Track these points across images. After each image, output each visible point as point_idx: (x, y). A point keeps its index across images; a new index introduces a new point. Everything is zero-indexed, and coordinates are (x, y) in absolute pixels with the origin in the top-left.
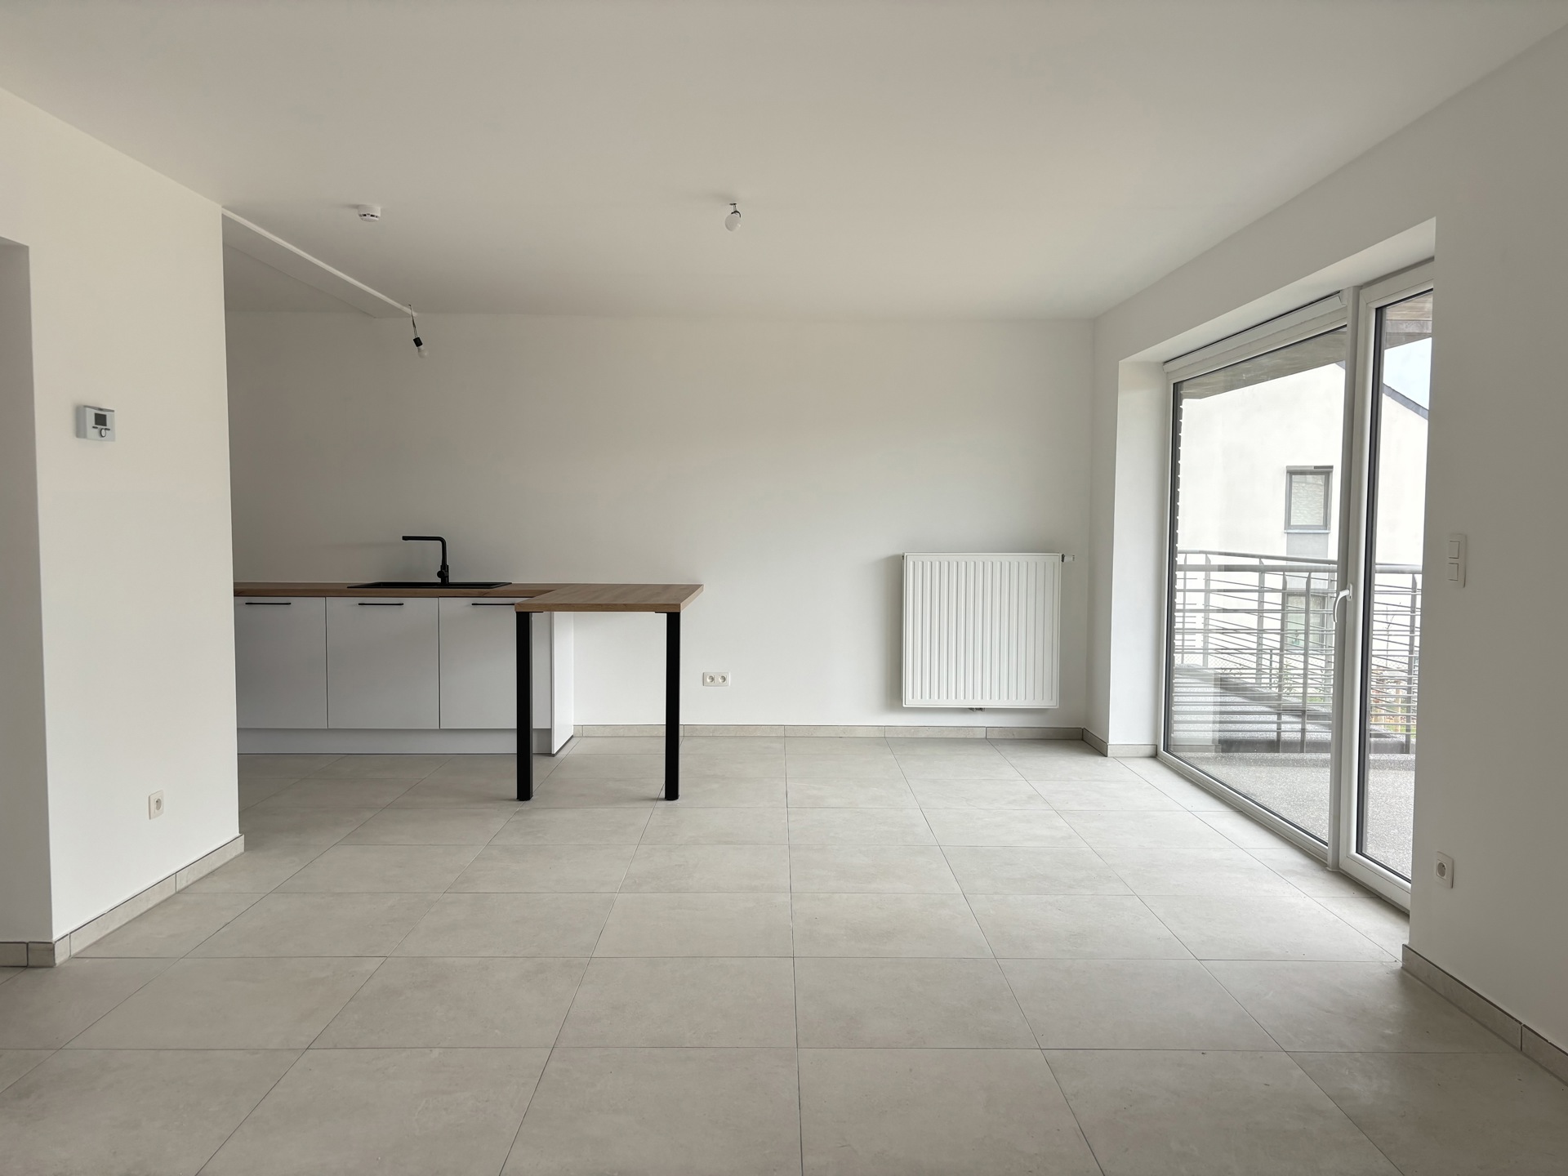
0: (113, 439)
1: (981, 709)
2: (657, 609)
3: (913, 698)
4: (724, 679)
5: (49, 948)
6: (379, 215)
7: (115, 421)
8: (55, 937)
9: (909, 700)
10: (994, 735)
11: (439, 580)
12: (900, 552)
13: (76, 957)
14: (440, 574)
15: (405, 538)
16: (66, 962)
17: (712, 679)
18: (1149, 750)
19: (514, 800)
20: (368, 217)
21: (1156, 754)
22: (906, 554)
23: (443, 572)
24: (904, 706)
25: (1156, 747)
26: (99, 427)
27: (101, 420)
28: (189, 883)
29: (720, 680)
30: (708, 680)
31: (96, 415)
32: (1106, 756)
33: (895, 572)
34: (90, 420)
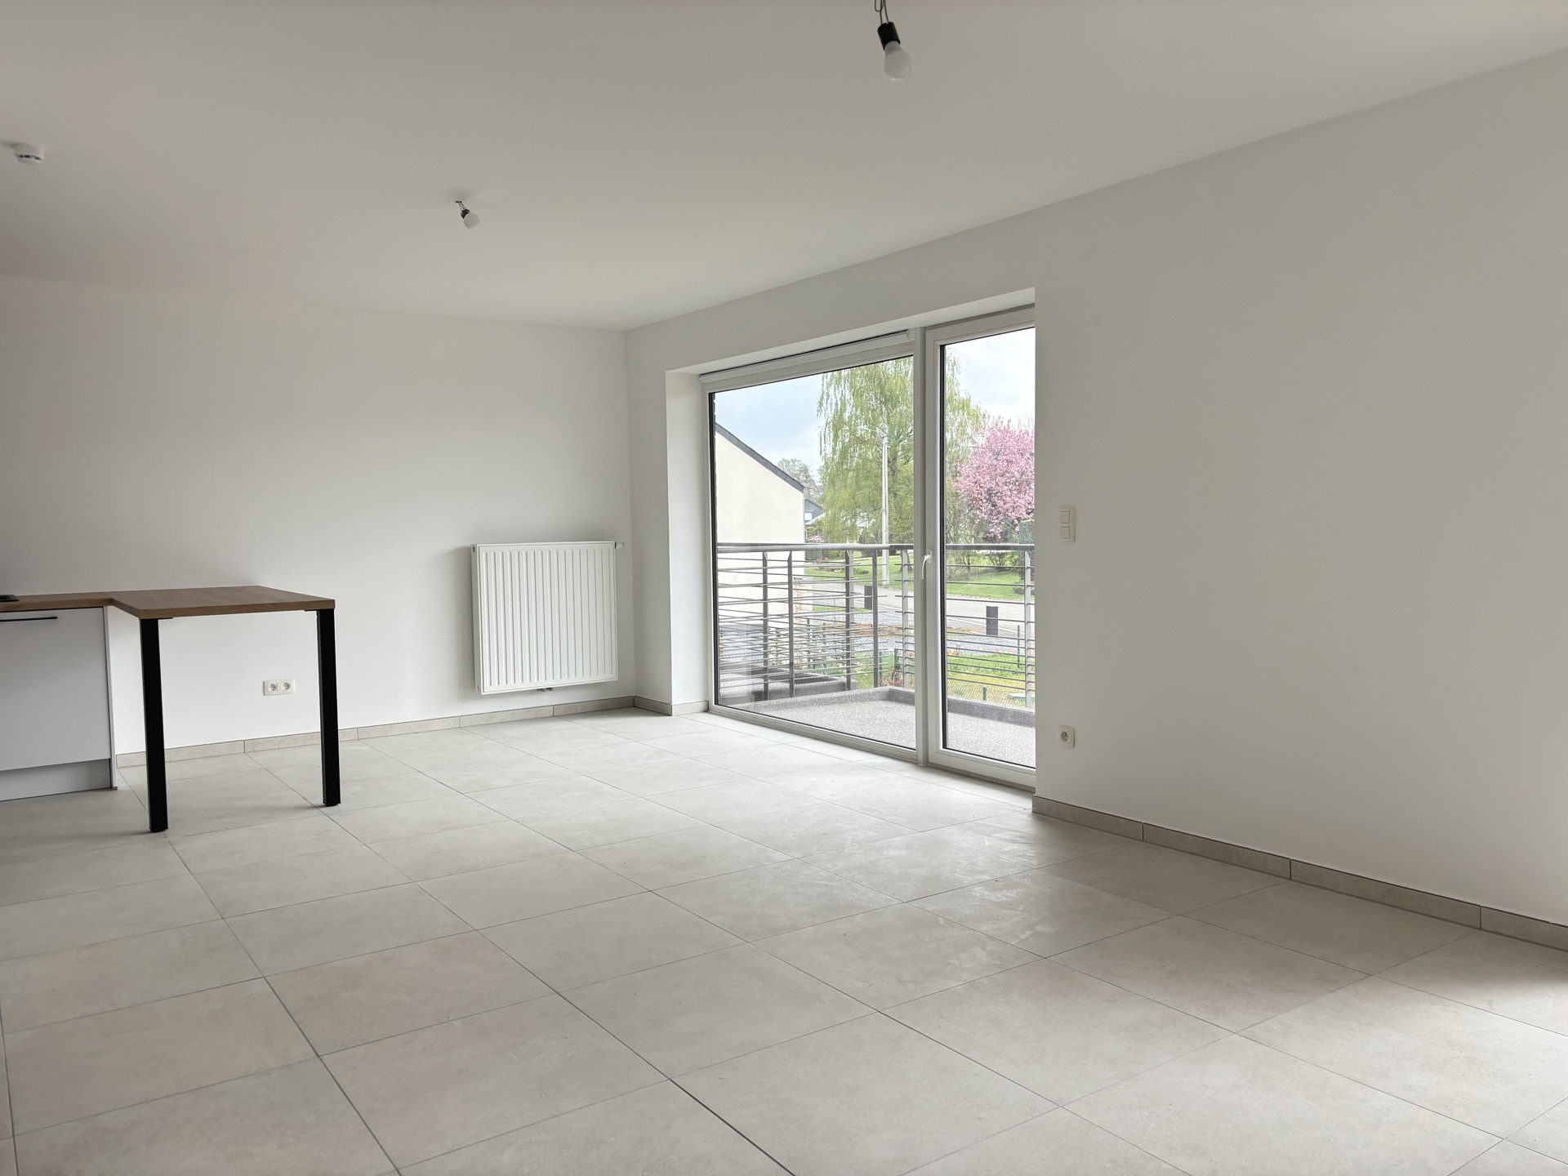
1: (550, 689)
3: (491, 685)
4: (288, 686)
6: (42, 157)
9: (488, 688)
10: (560, 712)
12: (468, 544)
17: (274, 687)
18: (701, 706)
21: (708, 709)
22: (477, 545)
24: (483, 693)
25: (708, 703)
29: (283, 688)
30: (270, 689)
32: (669, 714)
33: (466, 564)
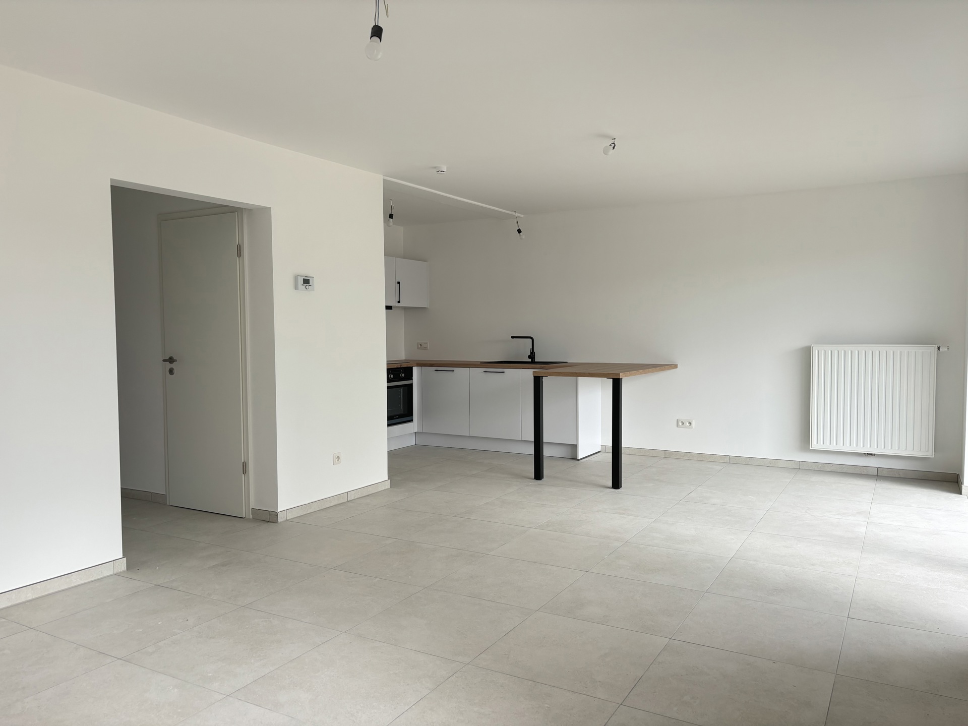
0: (314, 290)
1: (872, 454)
2: (607, 376)
3: (817, 443)
4: (690, 424)
5: (276, 514)
7: (314, 282)
8: (279, 511)
9: (814, 445)
10: (885, 473)
11: (530, 360)
13: (289, 521)
14: (529, 357)
15: (513, 337)
16: (283, 522)
17: (683, 423)
19: (532, 479)
20: (440, 172)
22: (812, 345)
23: (532, 355)
24: (810, 448)
26: (305, 285)
27: (306, 281)
28: (355, 498)
29: (688, 424)
30: (680, 424)
31: (304, 279)
32: (961, 494)
34: (301, 281)
